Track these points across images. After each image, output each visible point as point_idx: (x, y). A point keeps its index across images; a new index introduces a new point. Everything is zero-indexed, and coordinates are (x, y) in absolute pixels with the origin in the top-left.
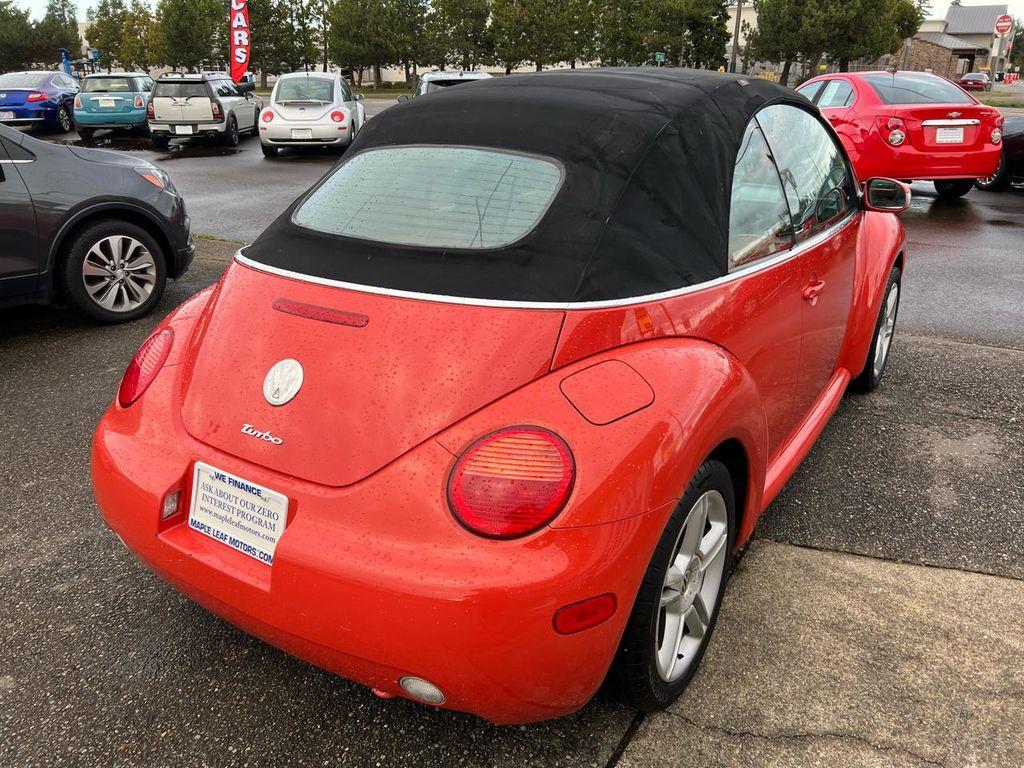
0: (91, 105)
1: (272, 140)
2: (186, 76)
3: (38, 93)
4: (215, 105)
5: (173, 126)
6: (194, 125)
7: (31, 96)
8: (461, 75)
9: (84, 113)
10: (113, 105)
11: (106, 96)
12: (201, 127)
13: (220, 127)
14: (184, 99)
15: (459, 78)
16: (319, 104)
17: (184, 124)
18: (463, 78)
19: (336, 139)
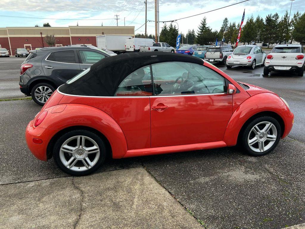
0: (196, 54)
1: (228, 64)
2: (216, 46)
3: (187, 51)
4: (221, 54)
5: (209, 59)
6: (214, 59)
7: (186, 51)
8: (287, 45)
9: (195, 56)
10: (201, 54)
11: (200, 52)
12: (216, 60)
13: (221, 60)
14: (213, 53)
15: (287, 46)
16: (245, 54)
17: (212, 59)
18: (288, 46)
19: (247, 64)
